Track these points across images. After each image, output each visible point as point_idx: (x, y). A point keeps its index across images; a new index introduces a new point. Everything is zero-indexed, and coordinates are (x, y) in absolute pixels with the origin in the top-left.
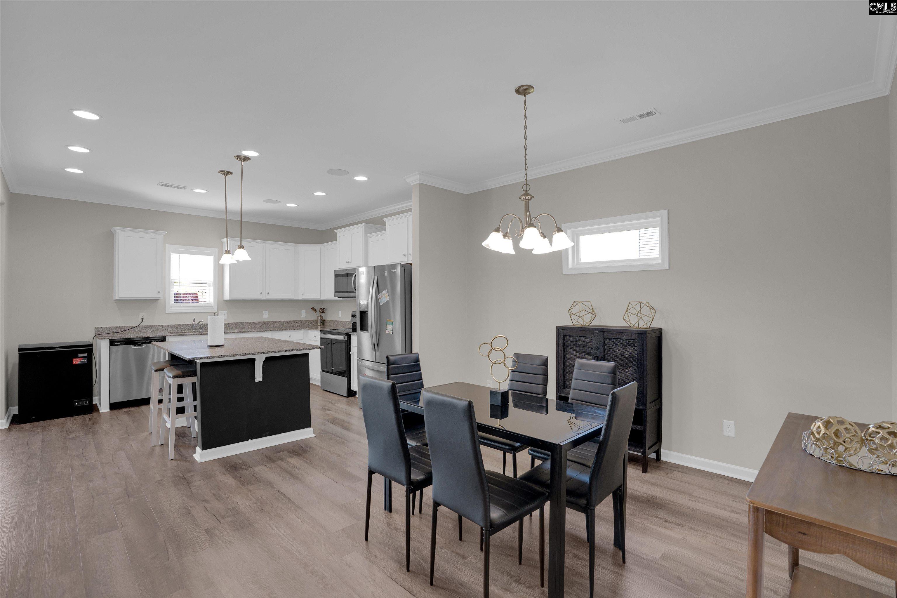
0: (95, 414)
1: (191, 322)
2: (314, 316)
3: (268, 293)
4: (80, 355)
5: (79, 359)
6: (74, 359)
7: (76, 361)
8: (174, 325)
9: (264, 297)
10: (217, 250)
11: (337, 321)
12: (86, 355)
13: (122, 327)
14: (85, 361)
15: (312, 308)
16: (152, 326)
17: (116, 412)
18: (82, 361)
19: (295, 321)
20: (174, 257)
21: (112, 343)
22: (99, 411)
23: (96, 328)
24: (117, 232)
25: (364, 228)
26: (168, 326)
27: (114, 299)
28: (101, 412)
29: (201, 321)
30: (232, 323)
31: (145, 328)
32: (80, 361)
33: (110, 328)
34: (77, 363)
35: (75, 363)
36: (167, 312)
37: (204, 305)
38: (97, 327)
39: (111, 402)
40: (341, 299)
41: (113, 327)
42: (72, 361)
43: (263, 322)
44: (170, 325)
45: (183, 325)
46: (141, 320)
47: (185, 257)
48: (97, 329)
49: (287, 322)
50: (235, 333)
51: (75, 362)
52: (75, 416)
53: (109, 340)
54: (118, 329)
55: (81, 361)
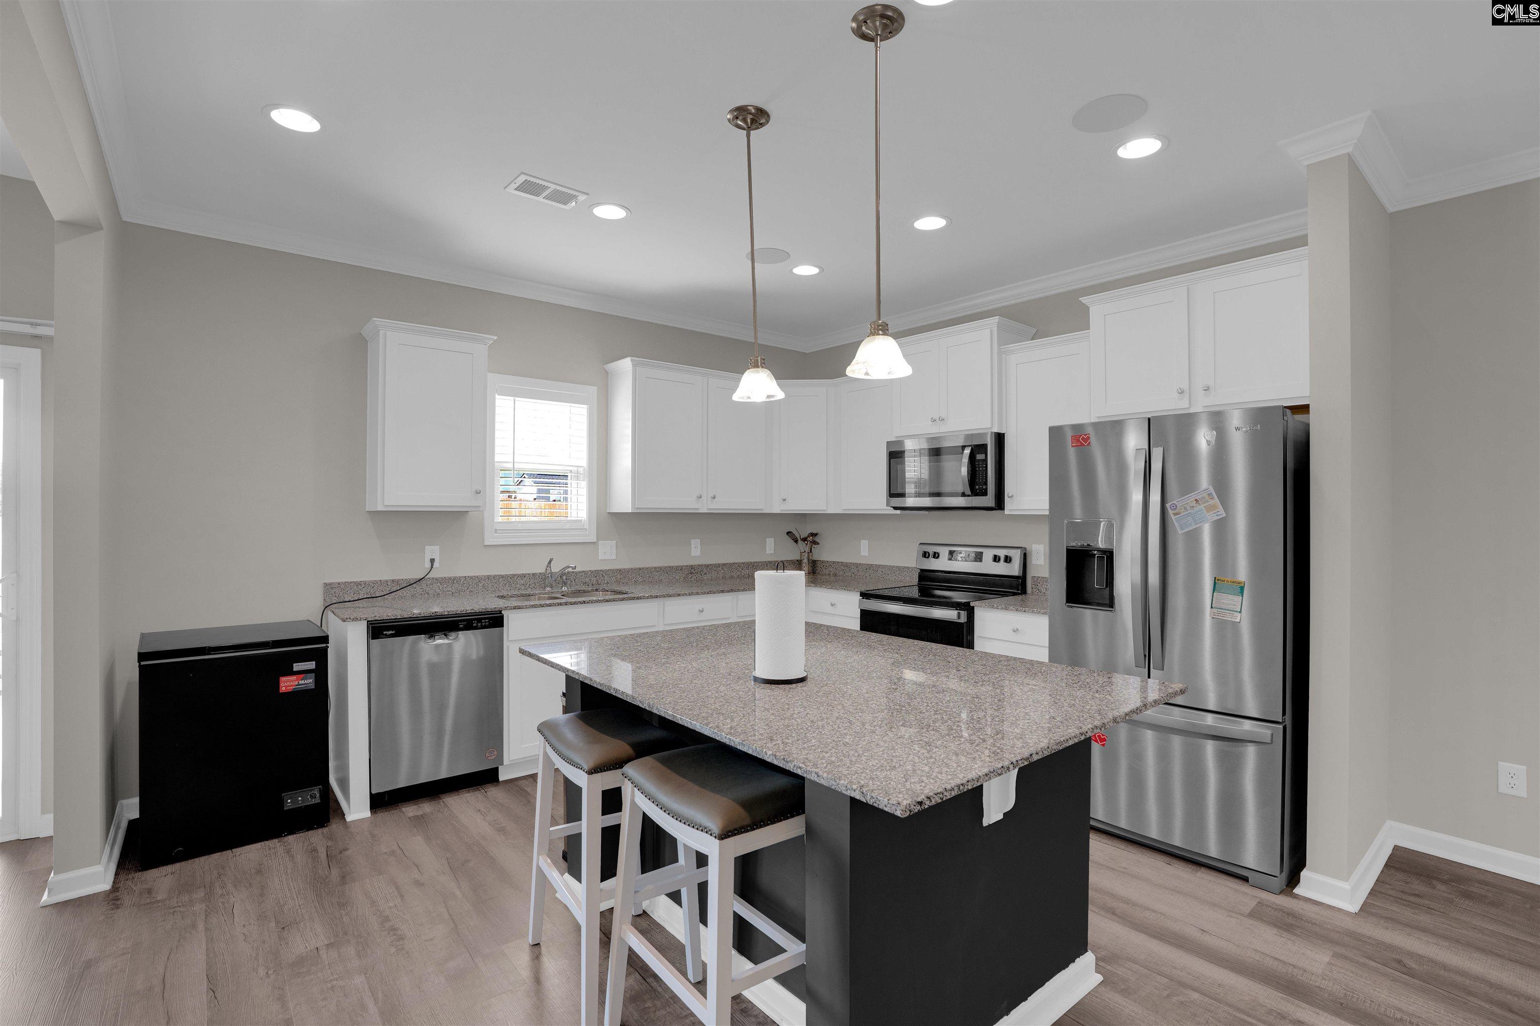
0: (334, 826)
1: (540, 569)
2: (792, 552)
3: (714, 498)
4: (297, 667)
5: (294, 678)
6: (283, 679)
7: (287, 684)
8: (502, 576)
9: (704, 507)
10: (595, 389)
11: (857, 565)
12: (311, 665)
13: (387, 581)
14: (309, 682)
15: (788, 533)
16: (455, 578)
17: (385, 816)
18: (303, 682)
19: (754, 563)
20: (503, 405)
21: (377, 630)
22: (342, 815)
23: (326, 585)
24: (381, 332)
25: (995, 329)
26: (489, 577)
27: (367, 510)
28: (349, 818)
29: (569, 567)
30: (628, 571)
31: (439, 584)
32: (296, 683)
33: (358, 584)
34: (290, 689)
35: (284, 689)
36: (486, 543)
37: (568, 527)
38: (327, 581)
39: (373, 792)
40: (898, 512)
41: (365, 582)
42: (277, 685)
43: (692, 567)
44: (494, 577)
45: (524, 576)
46: (428, 565)
47: (526, 406)
48: (328, 587)
49: (739, 565)
50: (657, 597)
51: (286, 687)
52: (285, 836)
53: (368, 621)
54: (376, 586)
55: (300, 682)
